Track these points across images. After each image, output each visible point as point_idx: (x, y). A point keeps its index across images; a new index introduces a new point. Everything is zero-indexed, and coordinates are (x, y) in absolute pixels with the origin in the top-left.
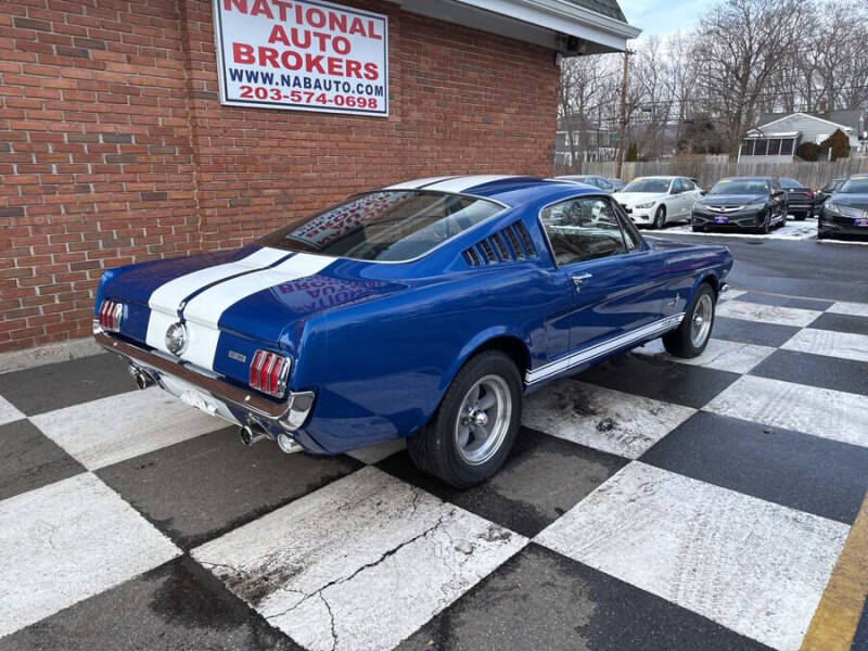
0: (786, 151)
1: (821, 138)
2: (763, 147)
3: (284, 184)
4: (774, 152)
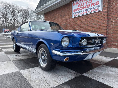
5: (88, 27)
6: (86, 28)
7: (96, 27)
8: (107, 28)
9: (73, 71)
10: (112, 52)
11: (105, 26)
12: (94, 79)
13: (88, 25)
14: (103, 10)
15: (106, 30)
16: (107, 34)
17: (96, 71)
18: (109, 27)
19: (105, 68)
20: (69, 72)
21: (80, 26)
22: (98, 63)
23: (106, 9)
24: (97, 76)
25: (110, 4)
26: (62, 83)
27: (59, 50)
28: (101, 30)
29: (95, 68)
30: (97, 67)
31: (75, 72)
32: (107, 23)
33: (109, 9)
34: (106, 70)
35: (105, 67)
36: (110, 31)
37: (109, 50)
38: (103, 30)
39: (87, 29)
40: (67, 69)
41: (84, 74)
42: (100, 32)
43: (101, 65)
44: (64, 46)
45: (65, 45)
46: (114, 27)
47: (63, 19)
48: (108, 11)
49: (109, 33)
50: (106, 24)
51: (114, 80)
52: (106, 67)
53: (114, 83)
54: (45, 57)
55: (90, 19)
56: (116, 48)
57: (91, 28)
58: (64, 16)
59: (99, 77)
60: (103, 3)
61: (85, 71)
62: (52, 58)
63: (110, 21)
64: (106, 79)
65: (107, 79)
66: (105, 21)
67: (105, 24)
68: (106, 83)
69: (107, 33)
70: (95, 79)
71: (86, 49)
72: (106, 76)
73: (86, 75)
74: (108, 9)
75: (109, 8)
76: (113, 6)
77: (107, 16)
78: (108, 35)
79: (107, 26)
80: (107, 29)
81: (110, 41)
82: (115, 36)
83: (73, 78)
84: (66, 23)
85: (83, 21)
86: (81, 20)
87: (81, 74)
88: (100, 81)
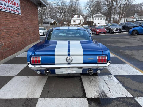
0: (49, 24)
1: (53, 22)
2: (46, 23)
3: (7, 29)
4: (47, 24)
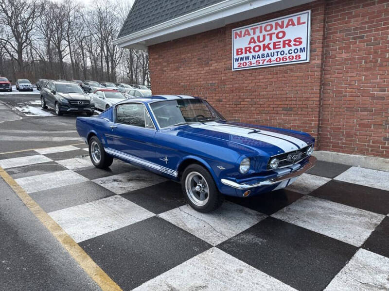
5: (276, 99)
6: (270, 100)
7: (294, 99)
8: (320, 104)
9: (253, 211)
10: (331, 160)
11: (315, 99)
12: (290, 222)
13: (274, 92)
14: (310, 60)
15: (318, 110)
16: (321, 118)
17: (294, 208)
18: (325, 102)
19: (311, 202)
20: (246, 213)
21: (255, 94)
22: (298, 191)
23: (318, 60)
24: (296, 217)
25: (328, 46)
26: (241, 231)
27: (234, 179)
28: (307, 108)
29: (293, 204)
30: (295, 201)
31: (256, 212)
32: (320, 94)
33: (324, 60)
34: (311, 206)
35: (310, 199)
36: (327, 113)
37: (323, 155)
38: (310, 110)
39: (272, 103)
40: (241, 207)
41: (274, 216)
42: (303, 112)
43: (303, 195)
44: (242, 172)
45: (243, 170)
46: (337, 103)
47: (207, 68)
48: (322, 64)
49: (325, 117)
50: (318, 95)
51: (323, 222)
52: (313, 200)
53: (321, 227)
54: (200, 187)
55: (280, 79)
56: (339, 151)
57: (282, 103)
58: (210, 62)
59: (298, 219)
60: (311, 44)
61: (275, 211)
62: (220, 191)
63: (327, 87)
64: (310, 221)
65: (312, 222)
66: (316, 89)
67: (315, 95)
68: (309, 228)
69: (319, 117)
70: (293, 222)
71: (278, 174)
72: (310, 217)
73: (277, 216)
74: (322, 59)
75: (325, 57)
76: (334, 52)
77: (321, 75)
78: (322, 120)
79: (319, 101)
80: (319, 108)
81: (327, 135)
82: (338, 124)
83: (256, 223)
84: (214, 82)
85: (262, 81)
86: (258, 77)
87: (269, 215)
88: (301, 224)
